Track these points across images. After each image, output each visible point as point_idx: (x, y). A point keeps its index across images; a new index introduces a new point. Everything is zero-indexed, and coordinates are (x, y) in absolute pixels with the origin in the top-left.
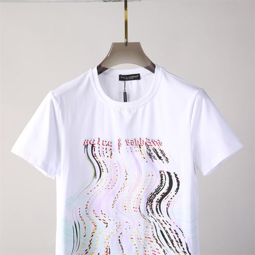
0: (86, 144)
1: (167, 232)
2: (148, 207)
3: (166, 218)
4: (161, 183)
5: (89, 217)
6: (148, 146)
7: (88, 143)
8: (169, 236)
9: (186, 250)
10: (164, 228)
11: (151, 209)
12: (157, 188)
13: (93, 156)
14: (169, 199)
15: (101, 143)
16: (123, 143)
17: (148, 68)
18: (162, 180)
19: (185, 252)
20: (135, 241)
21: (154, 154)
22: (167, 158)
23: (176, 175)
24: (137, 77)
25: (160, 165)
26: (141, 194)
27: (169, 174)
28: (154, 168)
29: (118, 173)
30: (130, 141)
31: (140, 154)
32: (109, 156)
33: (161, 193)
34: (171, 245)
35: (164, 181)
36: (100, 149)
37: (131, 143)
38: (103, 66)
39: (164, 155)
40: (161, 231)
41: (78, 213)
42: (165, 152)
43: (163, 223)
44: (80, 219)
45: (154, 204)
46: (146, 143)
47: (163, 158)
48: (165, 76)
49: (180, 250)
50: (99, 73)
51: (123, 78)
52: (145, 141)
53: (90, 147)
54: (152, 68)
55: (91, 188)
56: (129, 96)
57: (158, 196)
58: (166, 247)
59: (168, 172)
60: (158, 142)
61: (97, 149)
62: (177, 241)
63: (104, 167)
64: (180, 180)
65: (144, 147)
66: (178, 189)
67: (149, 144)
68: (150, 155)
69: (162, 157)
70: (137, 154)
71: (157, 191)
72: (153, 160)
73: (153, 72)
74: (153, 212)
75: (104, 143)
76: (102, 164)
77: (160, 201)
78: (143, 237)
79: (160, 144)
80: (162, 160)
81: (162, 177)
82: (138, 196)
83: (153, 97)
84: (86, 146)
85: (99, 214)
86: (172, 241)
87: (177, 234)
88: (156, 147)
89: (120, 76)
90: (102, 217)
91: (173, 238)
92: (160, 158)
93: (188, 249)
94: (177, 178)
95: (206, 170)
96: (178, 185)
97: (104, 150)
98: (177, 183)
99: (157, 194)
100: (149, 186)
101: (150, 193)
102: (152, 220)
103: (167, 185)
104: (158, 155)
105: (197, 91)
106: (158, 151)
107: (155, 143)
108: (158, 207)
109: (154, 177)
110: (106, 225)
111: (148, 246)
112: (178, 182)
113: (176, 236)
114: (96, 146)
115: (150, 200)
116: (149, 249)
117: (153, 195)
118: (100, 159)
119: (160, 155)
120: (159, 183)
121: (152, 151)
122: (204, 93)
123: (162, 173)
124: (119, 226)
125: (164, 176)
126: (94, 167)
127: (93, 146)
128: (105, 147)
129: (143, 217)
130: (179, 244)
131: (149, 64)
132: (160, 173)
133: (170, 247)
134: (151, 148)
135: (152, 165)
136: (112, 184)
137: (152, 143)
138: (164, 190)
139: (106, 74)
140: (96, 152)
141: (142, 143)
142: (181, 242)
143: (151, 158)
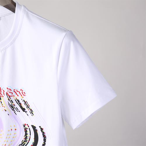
4: (26, 138)
6: (10, 96)
12: (21, 143)
17: (7, 7)
18: (26, 134)
21: (17, 106)
22: (31, 110)
23: (42, 129)
25: (23, 118)
27: (34, 127)
28: (17, 121)
35: (28, 135)
39: (28, 107)
42: (29, 103)
46: (7, 93)
47: (27, 110)
52: (6, 91)
59: (33, 126)
60: (21, 92)
64: (46, 135)
65: (5, 99)
67: (10, 94)
68: (12, 107)
69: (26, 108)
72: (16, 112)
73: (14, 11)
79: (24, 94)
80: (26, 112)
81: (26, 131)
83: (14, 40)
88: (19, 98)
92: (24, 110)
94: (43, 133)
95: (75, 123)
96: (45, 140)
98: (43, 138)
100: (11, 142)
103: (32, 140)
104: (21, 107)
105: (64, 34)
106: (21, 102)
107: (18, 93)
109: (18, 131)
112: (44, 136)
119: (24, 106)
120: (23, 138)
121: (15, 103)
122: (72, 36)
123: (26, 126)
125: (28, 130)
131: (9, 3)
132: (24, 126)
134: (13, 99)
135: (15, 118)
137: (14, 94)
143: (13, 110)
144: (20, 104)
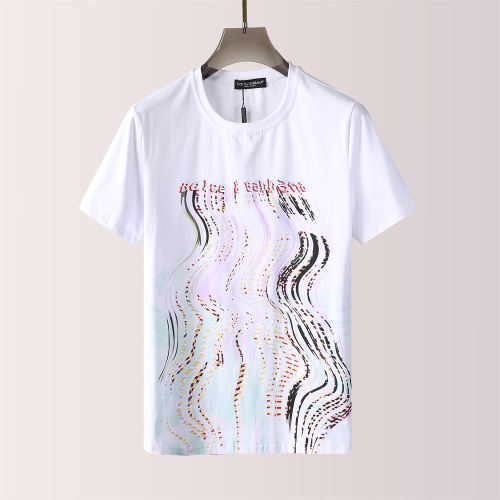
0: (184, 190)
1: (307, 328)
2: (280, 289)
3: (306, 306)
4: (301, 251)
5: (191, 306)
6: (281, 192)
7: (188, 188)
8: (310, 334)
9: (335, 354)
10: (304, 321)
11: (284, 292)
12: (294, 258)
13: (196, 210)
14: (311, 276)
15: (207, 188)
16: (241, 188)
17: (277, 68)
18: (302, 246)
19: (334, 357)
20: (260, 342)
21: (291, 206)
22: (311, 212)
23: (324, 241)
24: (262, 83)
25: (299, 223)
26: (269, 269)
27: (314, 237)
28: (290, 227)
29: (234, 235)
30: (251, 185)
31: (269, 206)
32: (221, 208)
33: (300, 267)
34: (313, 348)
35: (305, 247)
36: (206, 199)
37: (253, 187)
38: (209, 66)
39: (307, 208)
40: (299, 327)
41: (174, 300)
42: (310, 203)
43: (302, 313)
44: (177, 309)
45: (289, 284)
46: (278, 188)
47: (305, 211)
48: (304, 81)
49: (327, 354)
50: (205, 76)
51: (241, 85)
52: (277, 184)
53: (190, 194)
54: (283, 68)
55: (193, 260)
56: (249, 113)
57: (296, 272)
58: (306, 351)
59: (312, 235)
60: (299, 186)
61: (201, 198)
62: (322, 341)
63: (212, 227)
64: (330, 248)
65: (274, 195)
66: (326, 260)
67: (282, 189)
68: (284, 207)
69: (304, 209)
70: (264, 206)
71: (294, 264)
72: (289, 214)
73: (286, 74)
74: (286, 297)
75: (213, 187)
76: (210, 222)
77: (297, 280)
78: (272, 337)
79: (303, 189)
80: (304, 214)
81: (302, 242)
82: (264, 272)
83: (288, 113)
84: (184, 194)
85: (206, 300)
86: (315, 341)
87: (322, 329)
88: (296, 195)
89: (236, 81)
90: (210, 305)
91: (316, 337)
92: (301, 211)
93: (337, 352)
94: (326, 246)
96: (327, 254)
97: (213, 199)
98: (325, 252)
99: (294, 268)
100: (281, 256)
101: (283, 266)
102: (285, 310)
103: (310, 254)
104: (297, 208)
105: (352, 104)
106: (298, 200)
107: (294, 188)
108: (295, 289)
109: (290, 242)
110: (216, 318)
111: (280, 351)
112: (327, 250)
113: (320, 332)
114: (201, 193)
115: (283, 279)
116: (281, 355)
117: (288, 270)
118: (206, 214)
119: (302, 207)
120: (297, 252)
121: (288, 201)
122: (363, 109)
123: (303, 235)
124: (235, 320)
125: (305, 241)
126: (197, 227)
127: (195, 193)
128: (214, 195)
129: (273, 304)
130: (326, 345)
131: (280, 63)
132: (300, 235)
133: (312, 351)
134: (285, 195)
135: (287, 222)
136: (224, 253)
137: (288, 189)
138: (305, 263)
139: (215, 78)
140: (200, 203)
141: (271, 187)
142: (328, 343)
143: (285, 211)
144: (296, 203)
